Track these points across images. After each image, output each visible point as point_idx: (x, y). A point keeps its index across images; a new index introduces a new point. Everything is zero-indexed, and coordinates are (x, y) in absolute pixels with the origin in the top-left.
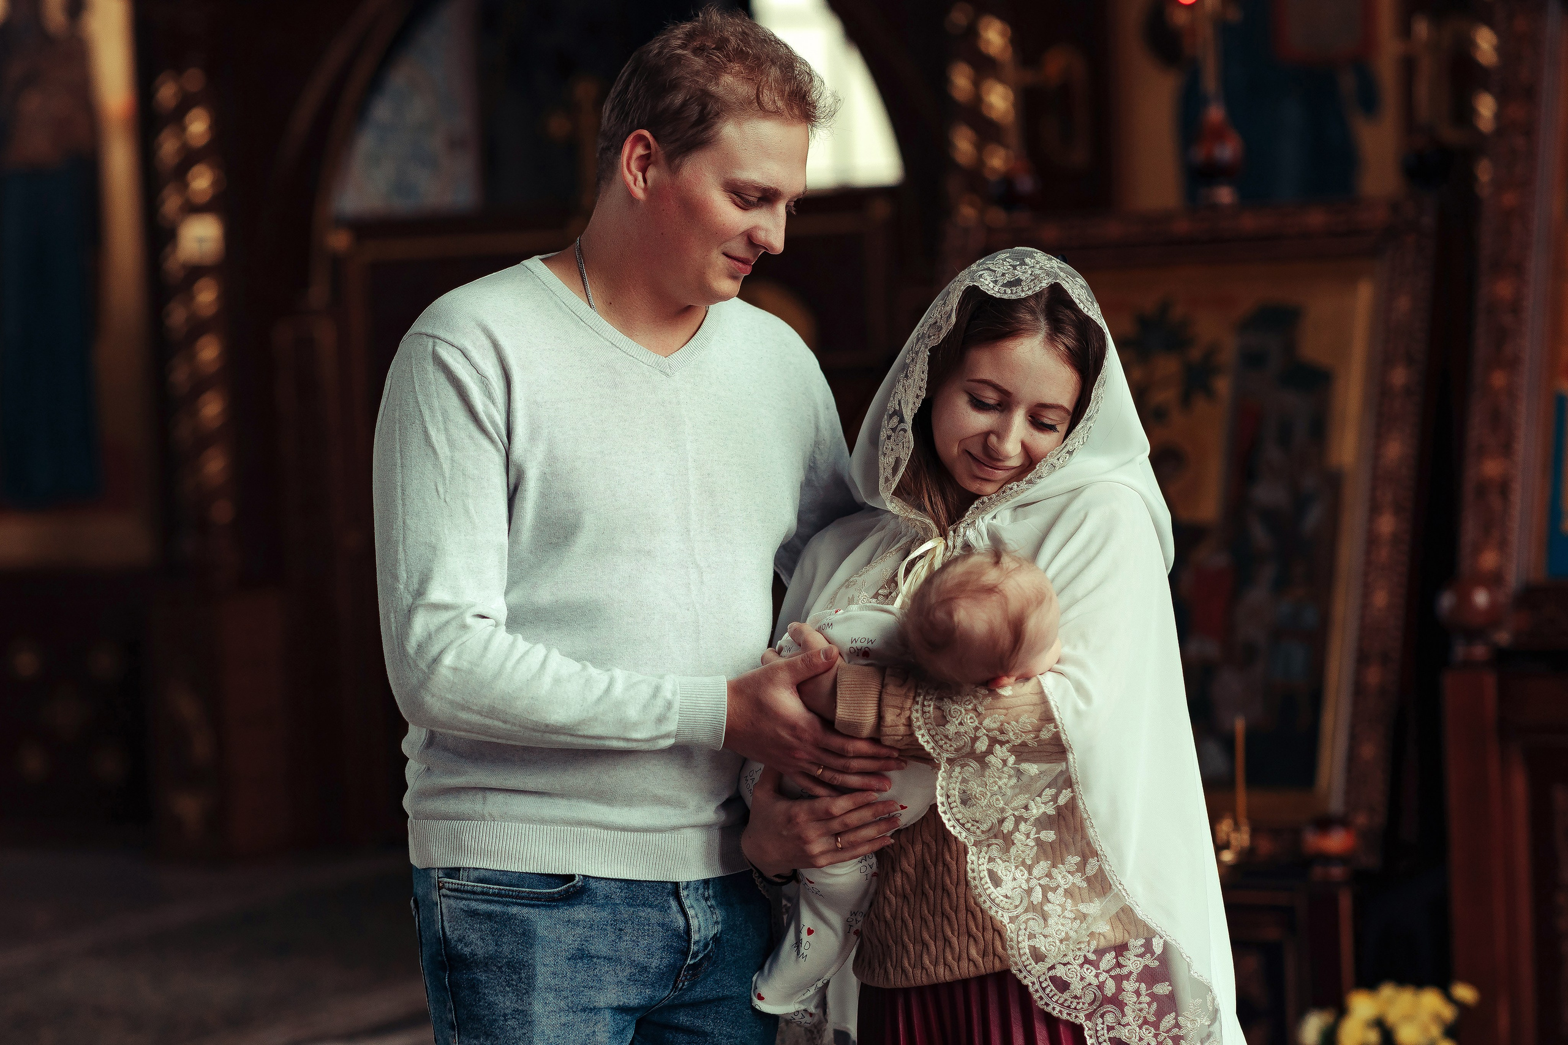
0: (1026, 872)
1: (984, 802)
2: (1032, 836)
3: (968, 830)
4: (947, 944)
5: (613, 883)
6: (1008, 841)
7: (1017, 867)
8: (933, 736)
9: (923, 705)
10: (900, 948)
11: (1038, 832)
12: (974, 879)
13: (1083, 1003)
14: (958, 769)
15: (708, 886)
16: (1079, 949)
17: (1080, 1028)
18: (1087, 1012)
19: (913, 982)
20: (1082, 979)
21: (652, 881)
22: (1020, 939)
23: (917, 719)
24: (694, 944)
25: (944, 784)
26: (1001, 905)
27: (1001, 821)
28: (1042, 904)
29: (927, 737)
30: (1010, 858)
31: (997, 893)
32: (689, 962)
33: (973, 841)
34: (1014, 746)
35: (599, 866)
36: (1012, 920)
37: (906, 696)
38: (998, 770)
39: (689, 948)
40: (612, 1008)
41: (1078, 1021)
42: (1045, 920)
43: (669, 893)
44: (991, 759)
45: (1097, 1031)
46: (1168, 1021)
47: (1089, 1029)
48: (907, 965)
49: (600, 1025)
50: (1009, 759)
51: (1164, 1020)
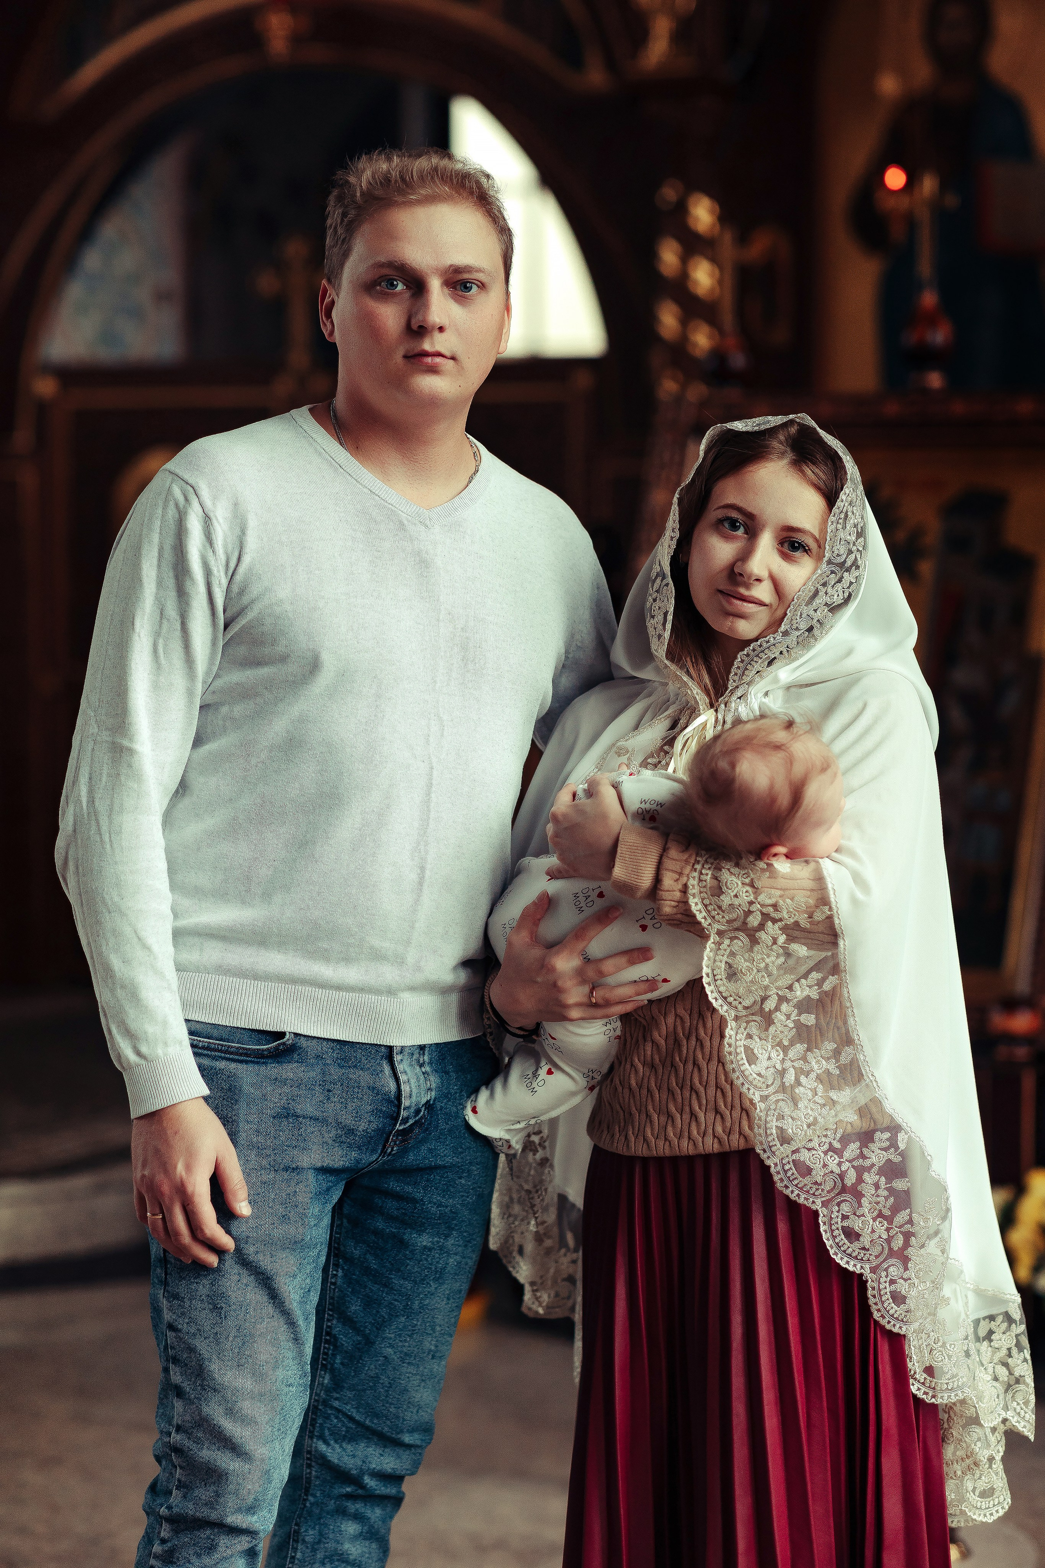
0: (782, 1053)
1: (749, 978)
2: (793, 1017)
3: (730, 1004)
4: (693, 1118)
5: (325, 1043)
6: (768, 1020)
7: (773, 1047)
8: (706, 906)
9: (701, 873)
10: (644, 1116)
11: (799, 1014)
12: (730, 1054)
13: (823, 1190)
14: (727, 942)
15: (424, 1052)
16: (826, 1136)
17: (816, 1214)
18: (824, 1199)
19: (655, 1152)
20: (825, 1165)
21: (365, 1043)
22: (769, 1119)
23: (693, 886)
24: (404, 1109)
25: (711, 954)
26: (754, 1083)
27: (764, 999)
28: (792, 1087)
29: (700, 906)
30: (767, 1037)
31: (750, 1070)
32: (398, 1127)
33: (733, 1015)
34: (786, 924)
35: (312, 1025)
36: (764, 1098)
37: (687, 862)
38: (767, 947)
39: (399, 1113)
40: (315, 1169)
41: (814, 1207)
42: (796, 1105)
43: (383, 1056)
44: (762, 935)
45: (831, 1218)
46: (901, 1217)
47: (824, 1216)
48: (649, 1134)
49: (301, 1186)
50: (780, 938)
51: (898, 1215)
